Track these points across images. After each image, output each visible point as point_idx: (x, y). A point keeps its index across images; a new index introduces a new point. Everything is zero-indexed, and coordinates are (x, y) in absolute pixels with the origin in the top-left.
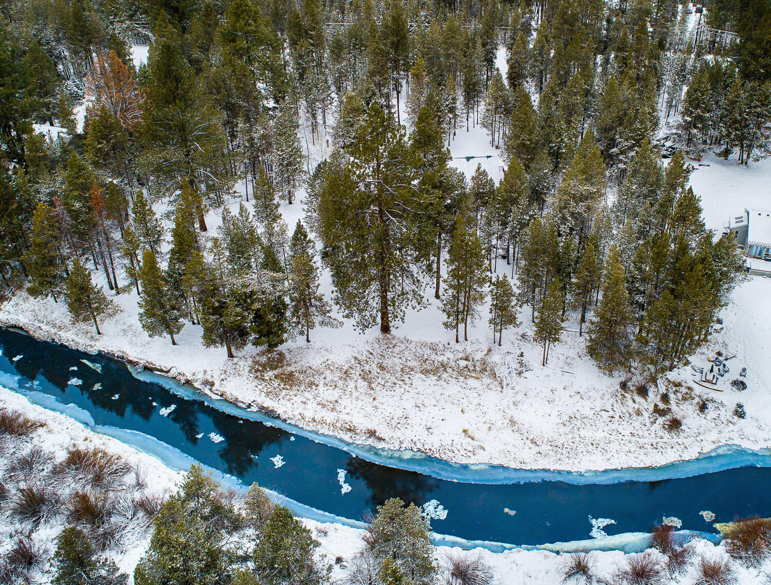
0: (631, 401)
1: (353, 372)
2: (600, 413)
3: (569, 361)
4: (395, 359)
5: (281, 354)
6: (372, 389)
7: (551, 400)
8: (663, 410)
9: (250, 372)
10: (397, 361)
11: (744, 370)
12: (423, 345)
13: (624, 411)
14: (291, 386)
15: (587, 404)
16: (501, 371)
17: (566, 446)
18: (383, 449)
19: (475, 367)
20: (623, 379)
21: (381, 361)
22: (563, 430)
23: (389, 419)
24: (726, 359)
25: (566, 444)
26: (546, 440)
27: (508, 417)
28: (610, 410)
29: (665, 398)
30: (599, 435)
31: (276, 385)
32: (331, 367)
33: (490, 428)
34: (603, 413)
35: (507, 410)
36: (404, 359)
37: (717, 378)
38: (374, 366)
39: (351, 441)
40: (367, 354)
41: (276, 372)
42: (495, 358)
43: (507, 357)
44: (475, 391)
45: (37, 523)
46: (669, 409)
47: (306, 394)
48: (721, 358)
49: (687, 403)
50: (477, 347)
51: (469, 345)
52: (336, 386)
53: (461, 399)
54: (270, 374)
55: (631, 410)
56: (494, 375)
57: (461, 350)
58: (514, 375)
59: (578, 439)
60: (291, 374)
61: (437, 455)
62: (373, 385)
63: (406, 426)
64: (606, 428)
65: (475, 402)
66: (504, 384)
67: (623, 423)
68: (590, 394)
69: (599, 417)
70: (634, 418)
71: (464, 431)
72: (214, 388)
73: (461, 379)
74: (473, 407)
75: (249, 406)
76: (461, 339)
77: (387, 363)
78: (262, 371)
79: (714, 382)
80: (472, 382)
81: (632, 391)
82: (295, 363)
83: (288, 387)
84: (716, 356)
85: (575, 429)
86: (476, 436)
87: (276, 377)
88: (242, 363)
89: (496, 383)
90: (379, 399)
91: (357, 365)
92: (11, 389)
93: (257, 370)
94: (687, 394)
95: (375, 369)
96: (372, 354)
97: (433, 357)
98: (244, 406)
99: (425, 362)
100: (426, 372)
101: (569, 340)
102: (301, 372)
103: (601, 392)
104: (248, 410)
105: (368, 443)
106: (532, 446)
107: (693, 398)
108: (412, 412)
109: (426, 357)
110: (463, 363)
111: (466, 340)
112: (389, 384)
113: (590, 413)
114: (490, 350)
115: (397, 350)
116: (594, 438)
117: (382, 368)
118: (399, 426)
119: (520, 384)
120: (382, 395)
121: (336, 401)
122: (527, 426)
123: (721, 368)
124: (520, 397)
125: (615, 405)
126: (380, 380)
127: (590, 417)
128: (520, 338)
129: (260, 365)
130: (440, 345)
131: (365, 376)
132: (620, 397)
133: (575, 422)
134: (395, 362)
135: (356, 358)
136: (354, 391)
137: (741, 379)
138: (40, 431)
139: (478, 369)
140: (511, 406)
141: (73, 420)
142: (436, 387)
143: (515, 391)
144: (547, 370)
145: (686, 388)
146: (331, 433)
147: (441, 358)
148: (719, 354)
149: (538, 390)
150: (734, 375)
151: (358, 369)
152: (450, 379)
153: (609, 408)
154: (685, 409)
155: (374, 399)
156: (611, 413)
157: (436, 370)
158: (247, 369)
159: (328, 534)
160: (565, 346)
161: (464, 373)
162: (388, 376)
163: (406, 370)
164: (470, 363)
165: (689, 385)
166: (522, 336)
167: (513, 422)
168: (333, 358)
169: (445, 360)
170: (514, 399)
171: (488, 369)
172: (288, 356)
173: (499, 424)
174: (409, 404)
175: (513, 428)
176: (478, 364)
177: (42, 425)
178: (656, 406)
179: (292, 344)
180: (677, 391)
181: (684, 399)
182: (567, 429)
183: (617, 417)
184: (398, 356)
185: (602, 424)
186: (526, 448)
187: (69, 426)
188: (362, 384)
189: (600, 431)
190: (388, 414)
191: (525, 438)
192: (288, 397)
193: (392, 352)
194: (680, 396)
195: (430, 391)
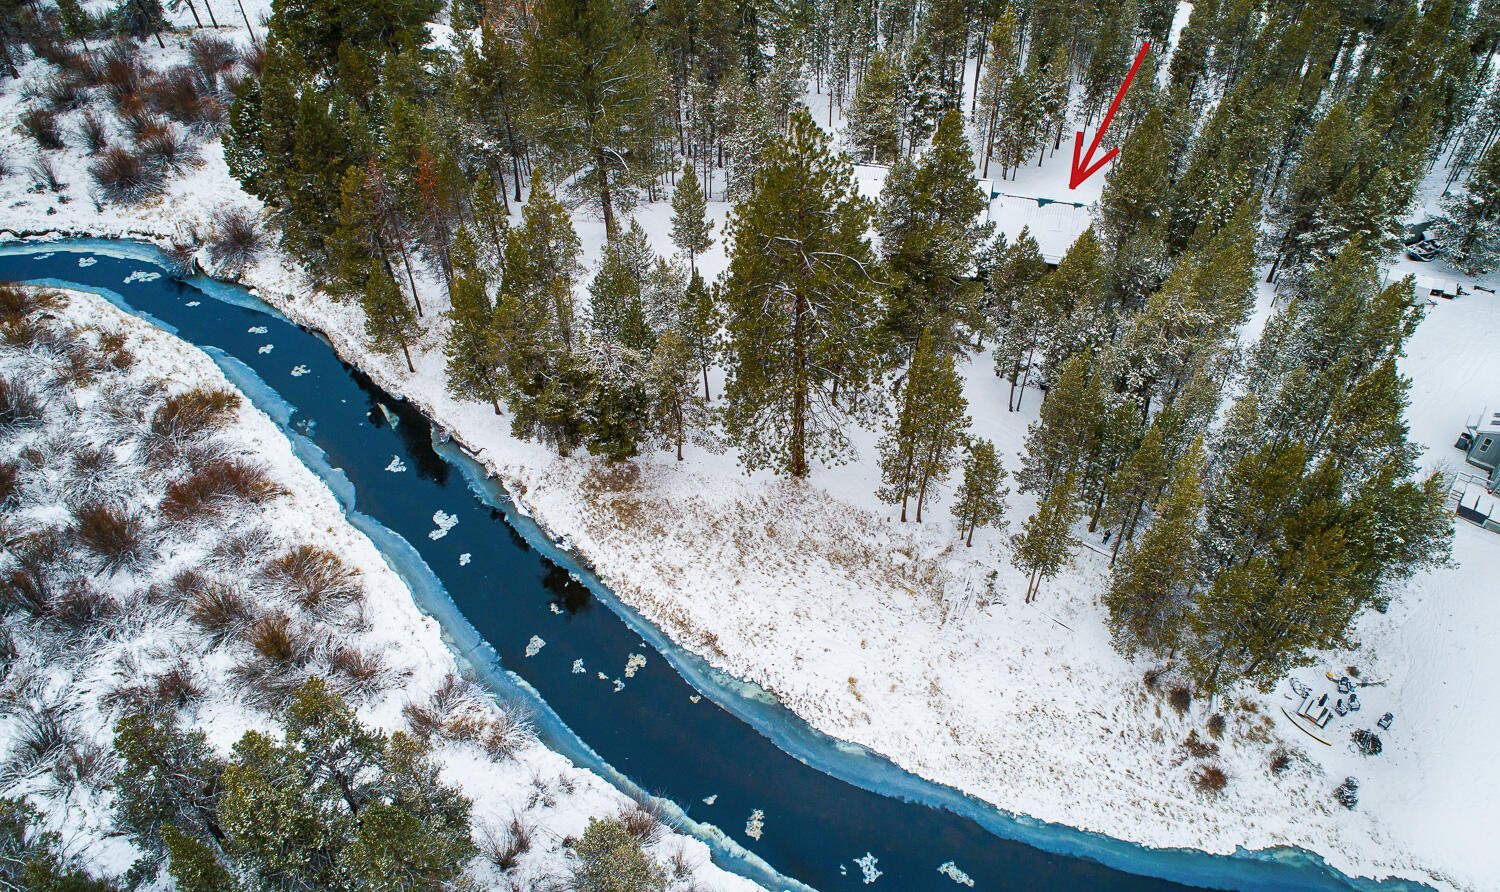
0: (1153, 711)
1: (726, 526)
2: (1090, 716)
3: (1073, 605)
4: (798, 523)
5: (634, 469)
6: (742, 564)
7: (1015, 666)
8: (1203, 747)
9: (581, 485)
10: (799, 526)
11: (1389, 717)
12: (848, 511)
13: (1134, 726)
14: (628, 525)
15: (1075, 692)
16: (954, 592)
17: (1004, 759)
18: (718, 671)
19: (915, 571)
20: (1152, 667)
21: (774, 520)
22: (1013, 727)
23: (745, 622)
24: (1364, 685)
25: (1007, 754)
26: (976, 737)
27: (932, 676)
28: (1110, 717)
29: (1217, 725)
30: (1073, 757)
31: (608, 518)
32: (698, 510)
33: (893, 688)
34: (1096, 720)
35: (934, 664)
36: (811, 526)
37: (1330, 716)
38: (761, 525)
39: (677, 643)
40: (759, 502)
41: (616, 496)
42: (953, 566)
43: (972, 570)
44: (897, 614)
45: (217, 642)
46: (1215, 748)
47: (645, 546)
48: (1353, 681)
49: (1255, 745)
50: (932, 539)
51: (920, 531)
52: (691, 543)
53: (869, 623)
54: (607, 497)
55: (1146, 728)
56: (939, 595)
57: (904, 535)
58: (972, 604)
59: (1031, 752)
60: (635, 506)
61: (794, 708)
62: (746, 559)
63: (767, 642)
64: (1088, 748)
65: (891, 632)
66: (950, 615)
67: (1123, 746)
68: (1086, 676)
69: (1085, 724)
70: (1146, 744)
71: (852, 681)
72: (524, 498)
73: (886, 586)
74: (883, 641)
75: (561, 540)
76: (911, 516)
77: (783, 526)
78: (598, 489)
79: (1321, 723)
80: (900, 597)
81: (1163, 693)
82: (650, 488)
83: (623, 526)
84: (1346, 674)
85: (1036, 732)
86: (865, 696)
87: (612, 505)
88: (574, 469)
89: (938, 610)
90: (746, 585)
91: (737, 516)
92: (279, 425)
93: (593, 486)
94: (1259, 729)
95: (760, 531)
96: (765, 504)
97: (857, 534)
98: (553, 538)
99: (841, 540)
100: (835, 558)
101: (1088, 567)
102: (652, 506)
103: (1107, 678)
104: (558, 545)
105: (700, 653)
106: (950, 740)
107: (1268, 742)
108: (785, 622)
109: (845, 531)
110: (899, 559)
111: (919, 520)
112: (770, 563)
113: (1071, 711)
114: (950, 549)
115: (805, 508)
116: (1061, 759)
117: (771, 533)
118: (756, 639)
119: (975, 621)
120: (752, 577)
121: (681, 570)
122: (955, 702)
123: (1345, 698)
124: (965, 646)
125: (1121, 711)
126: (759, 553)
127: (1070, 718)
128: (1008, 541)
129: (599, 479)
130: (875, 520)
131: (742, 541)
132: (1138, 697)
133: (1040, 719)
134: (793, 528)
135: (739, 504)
136: (714, 559)
137: (1376, 731)
138: (281, 501)
139: (919, 576)
140: (945, 658)
141: (329, 494)
142: (840, 590)
143: (961, 634)
144: (1031, 611)
145: (1263, 717)
146: (655, 620)
147: (867, 541)
148: (1353, 671)
149: (1000, 643)
150: (1365, 720)
151: (736, 523)
152: (867, 581)
153: (1109, 711)
154: (1245, 756)
155: (738, 582)
156: (1109, 723)
157: (849, 559)
158: (580, 479)
159: (575, 791)
160: (1078, 577)
161: (893, 576)
162: (775, 549)
163: (808, 547)
164: (909, 562)
165: (1270, 715)
166: (1011, 539)
167: (935, 689)
168: (705, 495)
169: (875, 544)
170: (954, 649)
171: (934, 581)
172: (643, 474)
173: (911, 686)
174: (785, 607)
175: (932, 699)
176: (922, 568)
177: (285, 493)
178: (1193, 733)
179: (653, 455)
180: (1243, 718)
181: (1252, 737)
182: (1021, 728)
183: (1116, 732)
184: (804, 519)
185: (1085, 739)
186: (939, 740)
187: (321, 502)
188: (732, 550)
189: (1077, 749)
190: (748, 615)
191: (943, 723)
192: (617, 542)
193: (796, 510)
194: (1245, 728)
195: (826, 594)
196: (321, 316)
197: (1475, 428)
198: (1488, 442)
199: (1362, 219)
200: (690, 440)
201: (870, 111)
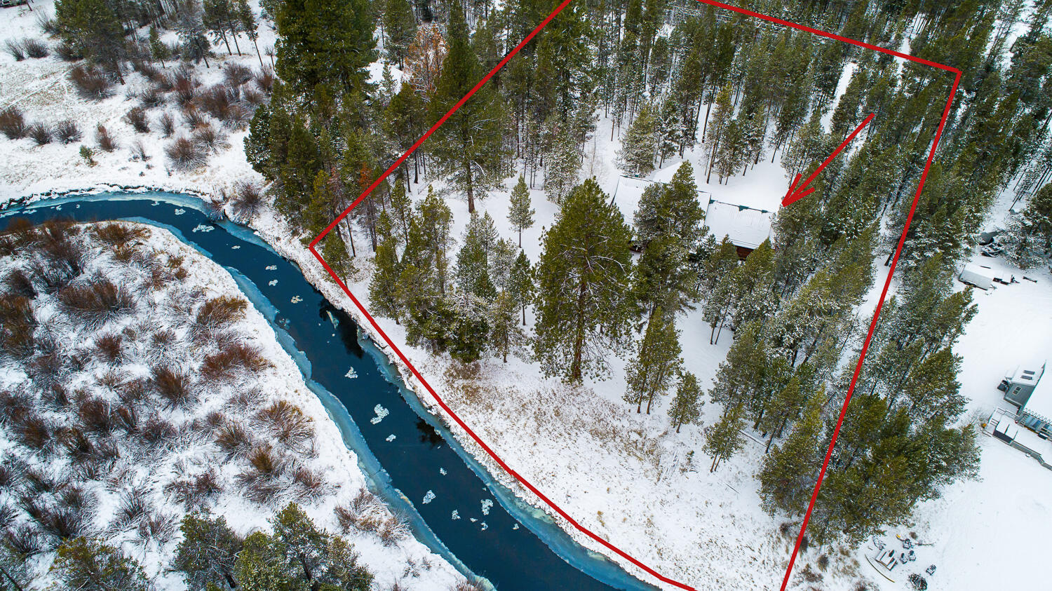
0: (784, 549)
1: (530, 407)
2: (744, 549)
3: (740, 476)
4: (573, 408)
5: (477, 366)
6: (538, 432)
7: (700, 512)
8: (813, 576)
9: (445, 374)
10: (574, 410)
11: (933, 568)
12: (605, 403)
13: (772, 558)
14: (471, 401)
15: (736, 532)
16: (667, 461)
17: (689, 572)
18: (520, 499)
19: (643, 445)
20: (786, 520)
21: (560, 405)
22: (696, 551)
23: (538, 470)
24: (920, 545)
25: (691, 569)
26: (673, 556)
27: (648, 515)
28: (757, 550)
29: (823, 562)
30: (731, 574)
31: (459, 396)
32: (514, 396)
33: (625, 520)
34: (748, 551)
35: (651, 507)
36: (582, 411)
37: (896, 563)
38: (552, 408)
39: (497, 479)
40: (551, 393)
41: (465, 382)
42: (667, 444)
43: (679, 448)
44: (630, 473)
45: (229, 458)
46: (820, 577)
47: (480, 416)
49: (846, 577)
50: (655, 425)
51: (648, 420)
52: (509, 416)
53: (613, 477)
54: (460, 382)
55: (779, 560)
56: (657, 463)
57: (639, 421)
58: (677, 470)
59: (706, 569)
60: (476, 390)
61: (564, 527)
62: (541, 429)
63: (550, 484)
64: (741, 569)
65: (625, 484)
66: (663, 476)
67: (763, 570)
68: (744, 523)
69: (741, 553)
70: (778, 570)
71: (600, 513)
72: (410, 379)
73: (625, 454)
74: (620, 489)
75: (431, 408)
76: (644, 409)
77: (565, 409)
78: (455, 377)
79: (890, 567)
80: (633, 461)
81: (791, 538)
82: (486, 379)
83: (468, 402)
84: (909, 537)
85: (710, 556)
86: (607, 523)
87: (463, 388)
88: (441, 363)
89: (655, 472)
90: (540, 446)
91: (537, 401)
92: (269, 321)
93: (451, 375)
94: (850, 567)
95: (551, 413)
96: (555, 394)
97: (609, 419)
98: (426, 406)
99: (599, 421)
100: (595, 433)
101: (752, 452)
102: (486, 390)
103: (757, 525)
104: (429, 411)
105: (510, 487)
106: (657, 556)
107: (855, 576)
108: (561, 472)
109: (602, 416)
110: (634, 437)
111: (648, 413)
112: (556, 433)
113: (733, 544)
114: (666, 433)
115: (579, 399)
116: (723, 574)
117: (557, 414)
118: (544, 482)
119: (679, 482)
120: (544, 441)
121: (501, 433)
122: (661, 533)
123: (906, 552)
124: (671, 497)
125: (764, 547)
126: (549, 425)
127: (732, 549)
128: (702, 431)
129: (456, 371)
130: (621, 410)
131: (539, 417)
132: (775, 539)
133: (713, 548)
134: (571, 411)
135: (539, 394)
136: (521, 428)
137: (924, 576)
138: (269, 371)
139: (645, 449)
140: (658, 504)
141: (296, 368)
142: (597, 454)
143: (669, 488)
144: (713, 478)
145: (852, 560)
146: (484, 464)
147: (616, 423)
148: (913, 535)
149: (693, 496)
150: (918, 568)
151: (536, 406)
152: (614, 449)
153: (756, 546)
154: (839, 583)
155: (535, 444)
156: (756, 554)
157: (604, 434)
158: (444, 370)
159: (431, 569)
160: (745, 459)
161: (630, 448)
162: (559, 424)
163: (578, 425)
164: (641, 439)
165: (857, 559)
166: (705, 430)
167: (650, 523)
168: (519, 386)
169: (620, 426)
170: (663, 497)
171: (655, 453)
172: (482, 370)
173: (636, 519)
174: (563, 463)
175: (648, 529)
176: (648, 444)
177: (272, 366)
178: (808, 566)
179: (489, 358)
180: (840, 559)
181: (845, 572)
182: (701, 553)
183: (760, 561)
184: (578, 406)
185: (740, 563)
186: (650, 555)
187: (291, 373)
188: (532, 423)
189: (734, 569)
190: (540, 465)
191: (653, 545)
192: (464, 412)
193: (574, 400)
194: (841, 566)
195: (588, 456)
196: (296, 252)
197: (1011, 379)
198: (1018, 389)
199: (947, 236)
200: (511, 353)
201: (637, 142)
